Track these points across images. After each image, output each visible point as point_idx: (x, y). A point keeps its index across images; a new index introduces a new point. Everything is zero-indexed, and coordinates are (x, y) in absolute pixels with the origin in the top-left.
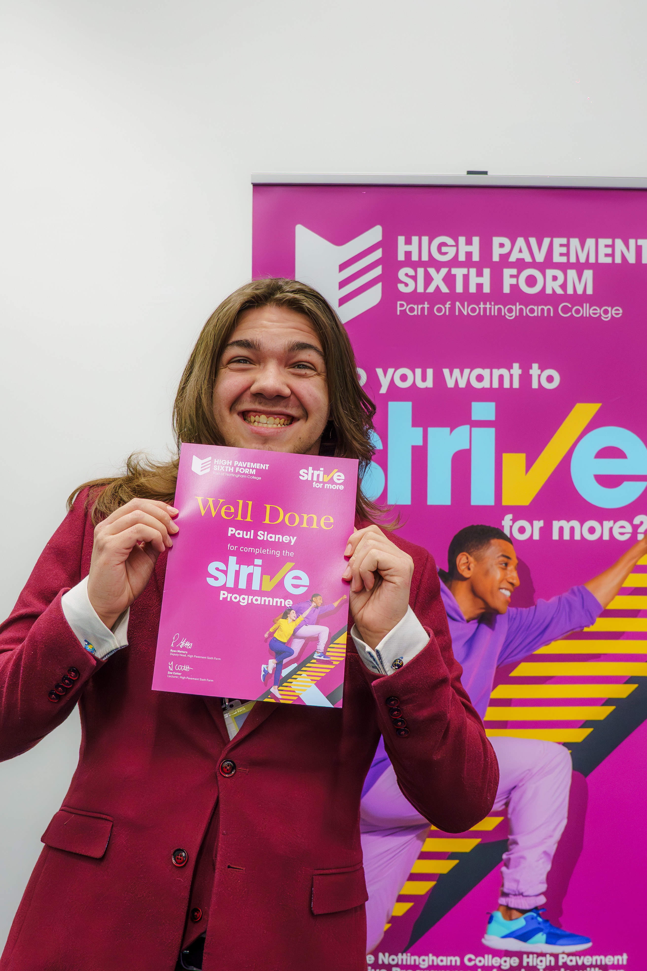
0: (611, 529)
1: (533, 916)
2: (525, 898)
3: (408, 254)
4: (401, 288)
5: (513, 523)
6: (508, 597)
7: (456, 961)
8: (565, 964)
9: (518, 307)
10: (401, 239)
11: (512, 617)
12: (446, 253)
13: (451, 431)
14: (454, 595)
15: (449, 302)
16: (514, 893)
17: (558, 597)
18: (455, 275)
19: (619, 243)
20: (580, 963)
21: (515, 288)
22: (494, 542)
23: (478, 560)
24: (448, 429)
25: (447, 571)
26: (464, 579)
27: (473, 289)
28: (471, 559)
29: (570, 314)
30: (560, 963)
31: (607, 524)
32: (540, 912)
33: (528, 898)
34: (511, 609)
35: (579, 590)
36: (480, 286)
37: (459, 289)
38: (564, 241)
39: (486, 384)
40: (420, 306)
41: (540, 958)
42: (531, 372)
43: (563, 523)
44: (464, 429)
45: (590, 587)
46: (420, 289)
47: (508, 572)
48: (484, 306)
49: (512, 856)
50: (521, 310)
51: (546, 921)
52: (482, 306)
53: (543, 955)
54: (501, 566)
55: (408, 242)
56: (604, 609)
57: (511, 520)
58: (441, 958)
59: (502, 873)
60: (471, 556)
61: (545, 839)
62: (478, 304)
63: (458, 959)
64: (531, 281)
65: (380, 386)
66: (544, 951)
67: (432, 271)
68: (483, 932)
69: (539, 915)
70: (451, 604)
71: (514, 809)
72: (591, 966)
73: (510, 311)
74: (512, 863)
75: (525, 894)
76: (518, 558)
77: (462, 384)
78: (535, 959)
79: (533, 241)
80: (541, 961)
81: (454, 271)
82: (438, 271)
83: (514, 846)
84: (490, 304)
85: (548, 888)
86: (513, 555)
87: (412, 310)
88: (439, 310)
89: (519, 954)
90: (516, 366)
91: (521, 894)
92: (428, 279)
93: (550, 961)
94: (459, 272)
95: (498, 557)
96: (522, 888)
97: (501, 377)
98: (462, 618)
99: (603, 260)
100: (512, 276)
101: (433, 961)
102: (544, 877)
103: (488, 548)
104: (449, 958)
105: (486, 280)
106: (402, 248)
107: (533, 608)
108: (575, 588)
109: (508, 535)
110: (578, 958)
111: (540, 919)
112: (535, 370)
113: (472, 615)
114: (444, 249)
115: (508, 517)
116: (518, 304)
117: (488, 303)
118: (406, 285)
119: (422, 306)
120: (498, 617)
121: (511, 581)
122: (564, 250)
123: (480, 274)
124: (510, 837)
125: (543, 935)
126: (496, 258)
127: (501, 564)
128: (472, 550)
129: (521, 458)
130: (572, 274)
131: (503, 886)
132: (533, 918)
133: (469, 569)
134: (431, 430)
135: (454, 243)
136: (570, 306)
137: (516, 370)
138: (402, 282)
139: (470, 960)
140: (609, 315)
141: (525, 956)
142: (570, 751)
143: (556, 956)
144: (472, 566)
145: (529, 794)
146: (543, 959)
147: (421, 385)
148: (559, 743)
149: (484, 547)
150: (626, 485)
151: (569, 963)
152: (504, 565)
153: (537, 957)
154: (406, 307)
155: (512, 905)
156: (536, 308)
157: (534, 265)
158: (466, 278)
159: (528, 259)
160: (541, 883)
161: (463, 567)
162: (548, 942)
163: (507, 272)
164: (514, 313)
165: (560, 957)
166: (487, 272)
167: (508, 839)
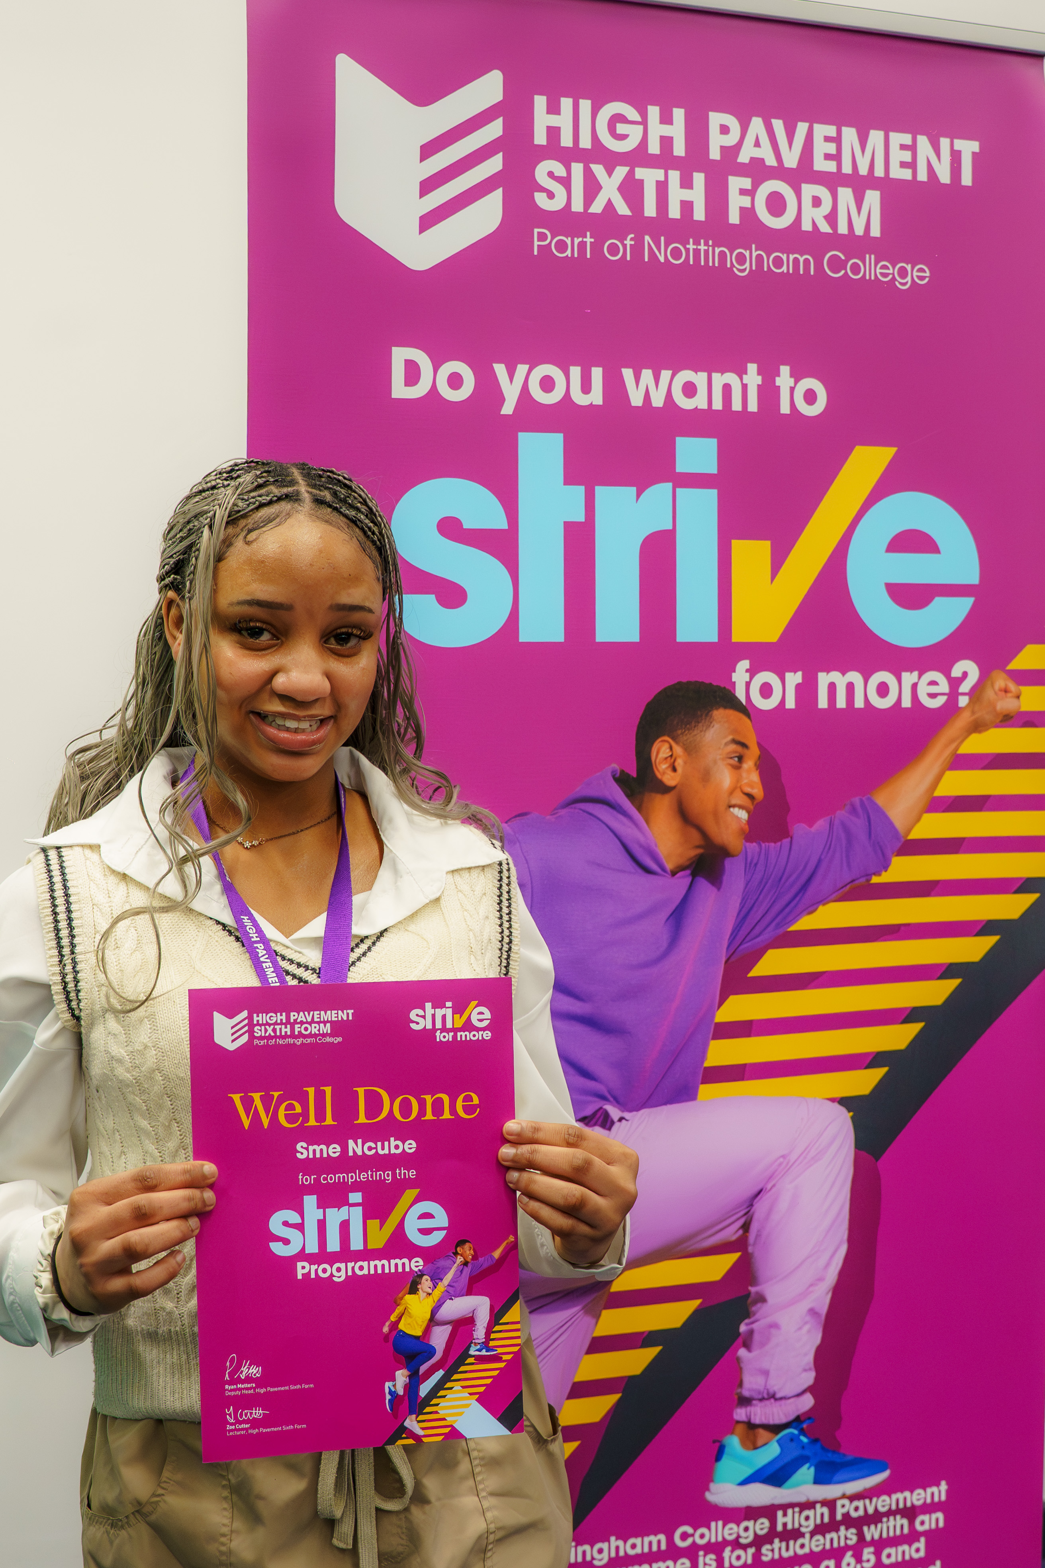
0: (914, 686)
1: (793, 1434)
2: (778, 1403)
3: (553, 133)
4: (541, 199)
5: (751, 678)
6: (744, 822)
7: (659, 1542)
8: (846, 1516)
9: (754, 254)
10: (540, 102)
11: (752, 860)
12: (623, 137)
13: (638, 496)
14: (647, 821)
15: (632, 236)
16: (760, 1397)
17: (828, 818)
18: (641, 182)
19: (923, 142)
20: (871, 1511)
21: (748, 214)
22: (719, 714)
23: (691, 750)
24: (633, 490)
25: (634, 774)
26: (666, 789)
27: (674, 212)
28: (678, 750)
29: (843, 272)
30: (839, 1517)
31: (909, 678)
32: (805, 1426)
33: (783, 1402)
34: (748, 844)
35: (862, 803)
36: (687, 207)
37: (650, 210)
38: (831, 131)
39: (699, 402)
40: (577, 241)
41: (806, 1513)
42: (778, 381)
43: (835, 676)
44: (661, 491)
45: (881, 798)
46: (577, 206)
47: (744, 775)
48: (695, 247)
49: (755, 1326)
50: (759, 257)
51: (814, 1441)
52: (691, 246)
53: (809, 1505)
54: (731, 762)
55: (553, 108)
56: (903, 840)
57: (747, 671)
58: (631, 1541)
59: (738, 1360)
60: (677, 743)
61: (812, 1285)
62: (685, 243)
63: (662, 1537)
64: (776, 204)
65: (502, 400)
66: (813, 1497)
67: (598, 170)
68: (706, 1478)
69: (802, 1432)
70: (642, 839)
71: (758, 1236)
72: (890, 1513)
73: (741, 259)
74: (756, 1337)
75: (778, 1396)
76: (760, 745)
77: (658, 401)
78: (797, 1515)
79: (778, 125)
80: (807, 1518)
81: (641, 173)
82: (610, 173)
83: (759, 1305)
84: (706, 244)
85: (817, 1379)
86: (752, 741)
87: (561, 246)
88: (613, 250)
89: (769, 1511)
90: (752, 368)
91: (772, 1397)
92: (592, 188)
93: (822, 1515)
94: (649, 176)
95: (726, 744)
96: (777, 1384)
97: (727, 389)
98: (663, 869)
99: (899, 173)
100: (743, 192)
101: (617, 1548)
102: (810, 1358)
103: (708, 727)
104: (647, 1540)
105: (697, 195)
106: (542, 120)
107: (786, 841)
108: (856, 800)
109: (743, 699)
110: (867, 1501)
111: (804, 1439)
112: (784, 379)
113: (682, 861)
114: (621, 128)
115: (743, 665)
116: (754, 246)
117: (702, 241)
118: (551, 195)
119: (580, 239)
120: (728, 863)
121: (748, 790)
122: (832, 148)
123: (686, 183)
124: (753, 1289)
125: (809, 1468)
126: (715, 154)
127: (731, 758)
128: (679, 732)
129: (763, 548)
130: (846, 194)
131: (741, 1385)
132: (792, 1439)
133: (674, 770)
134: (600, 491)
135: (639, 119)
136: (843, 258)
137: (753, 377)
138: (542, 189)
139: (684, 1536)
140: (909, 278)
141: (780, 1513)
142: (851, 1114)
143: (830, 1504)
144: (679, 763)
145: (783, 1205)
146: (810, 1513)
147: (580, 399)
148: (833, 1100)
149: (700, 725)
150: (939, 602)
151: (854, 1514)
152: (736, 759)
153: (800, 1512)
154: (551, 241)
155: (757, 1420)
156: (784, 257)
157: (780, 172)
158: (662, 188)
159: (771, 161)
160: (805, 1370)
161: (664, 766)
162: (818, 1480)
163: (736, 183)
164: (747, 265)
165: (839, 1503)
166: (699, 179)
167: (749, 1294)
